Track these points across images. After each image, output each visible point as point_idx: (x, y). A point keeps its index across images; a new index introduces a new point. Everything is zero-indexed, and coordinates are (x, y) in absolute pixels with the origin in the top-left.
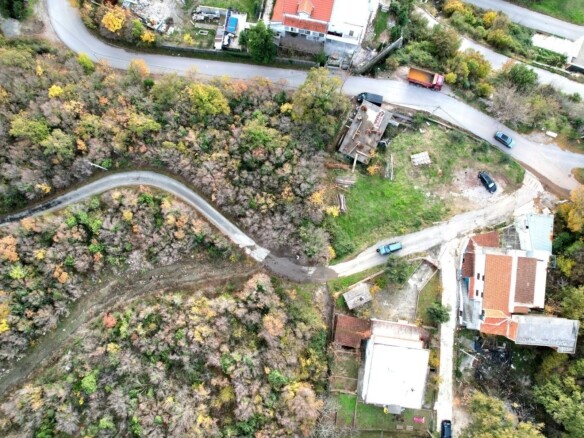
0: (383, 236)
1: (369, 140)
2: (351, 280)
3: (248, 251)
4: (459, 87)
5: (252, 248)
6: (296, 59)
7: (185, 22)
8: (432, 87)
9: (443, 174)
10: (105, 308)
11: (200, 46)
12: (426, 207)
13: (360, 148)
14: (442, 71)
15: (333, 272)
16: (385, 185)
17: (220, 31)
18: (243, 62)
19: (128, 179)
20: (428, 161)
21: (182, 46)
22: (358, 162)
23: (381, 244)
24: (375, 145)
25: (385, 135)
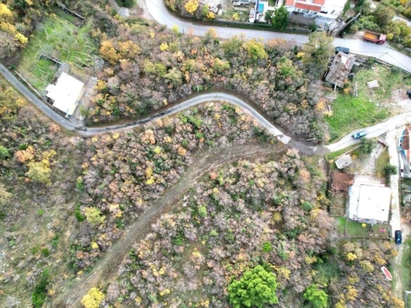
0: (355, 129)
1: (343, 74)
2: (339, 153)
3: (279, 138)
4: (393, 42)
5: (281, 136)
6: (298, 28)
7: (228, 6)
8: (378, 43)
9: (386, 93)
10: (203, 171)
11: (241, 21)
12: (377, 112)
13: (338, 78)
14: (384, 33)
15: (327, 148)
16: (353, 100)
17: (253, 11)
18: (265, 30)
19: (210, 97)
20: (377, 85)
21: (230, 21)
22: (337, 87)
23: (355, 133)
24: (347, 76)
25: (352, 71)
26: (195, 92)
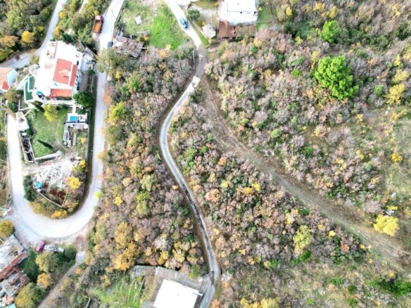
0: (179, 28)
1: (131, 43)
2: (202, 37)
3: (196, 86)
4: (101, 11)
5: (194, 84)
6: (92, 85)
7: (72, 151)
8: (102, 21)
9: (145, 10)
10: (237, 143)
11: (87, 137)
12: (162, 15)
13: (136, 47)
14: (94, 18)
15: (200, 47)
16: (154, 33)
17: (78, 127)
18: (94, 115)
19: (165, 148)
20: (139, 17)
21: (87, 147)
22: (143, 46)
23: (182, 27)
24: (134, 40)
25: (128, 37)
26: (161, 161)
